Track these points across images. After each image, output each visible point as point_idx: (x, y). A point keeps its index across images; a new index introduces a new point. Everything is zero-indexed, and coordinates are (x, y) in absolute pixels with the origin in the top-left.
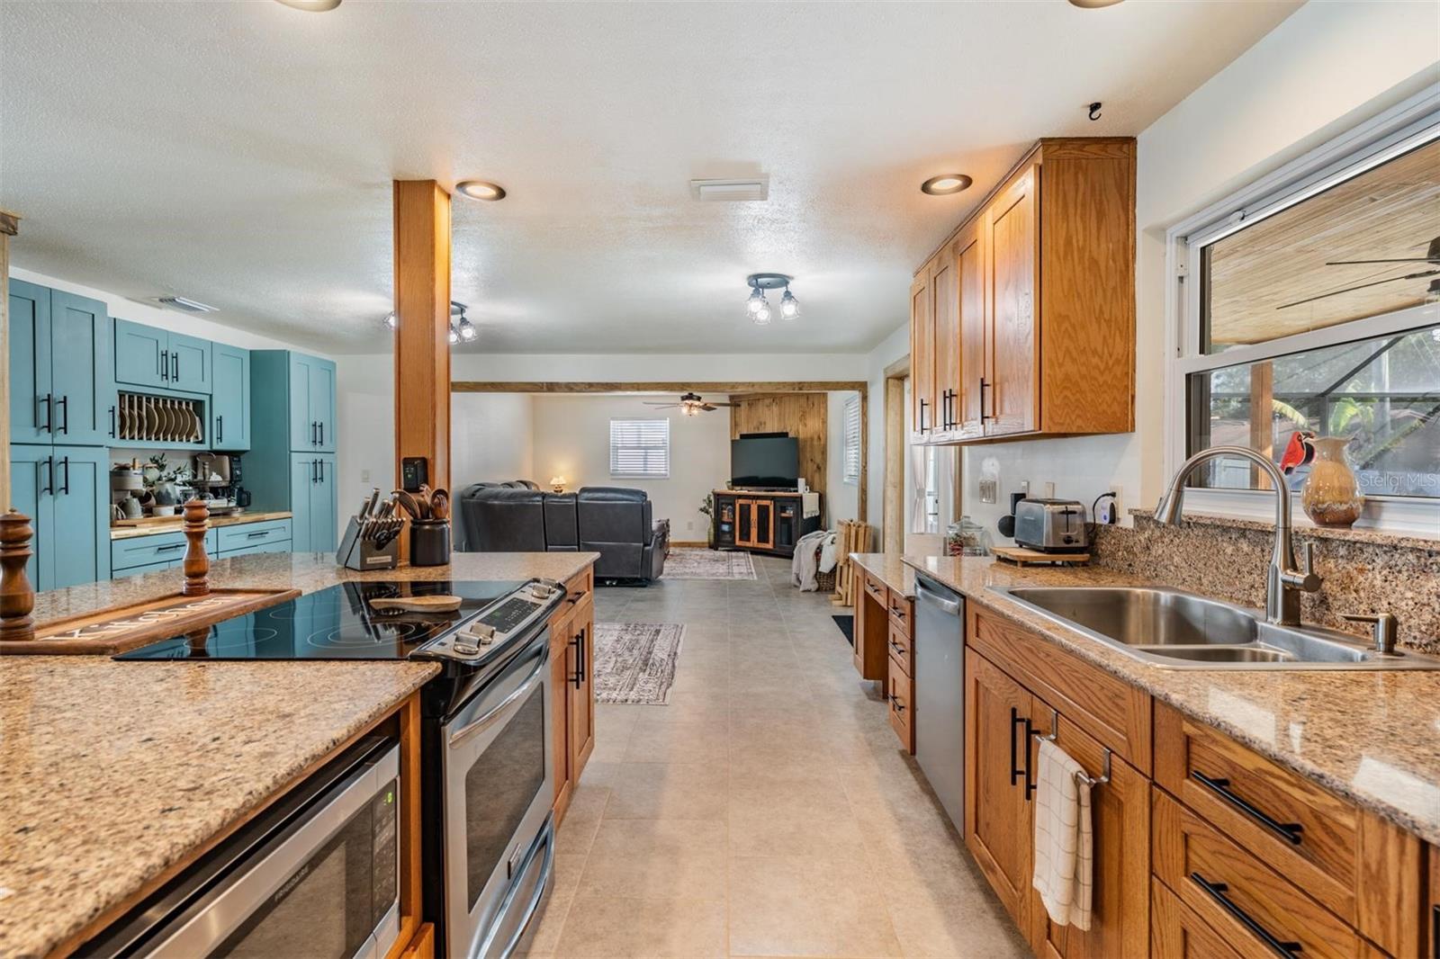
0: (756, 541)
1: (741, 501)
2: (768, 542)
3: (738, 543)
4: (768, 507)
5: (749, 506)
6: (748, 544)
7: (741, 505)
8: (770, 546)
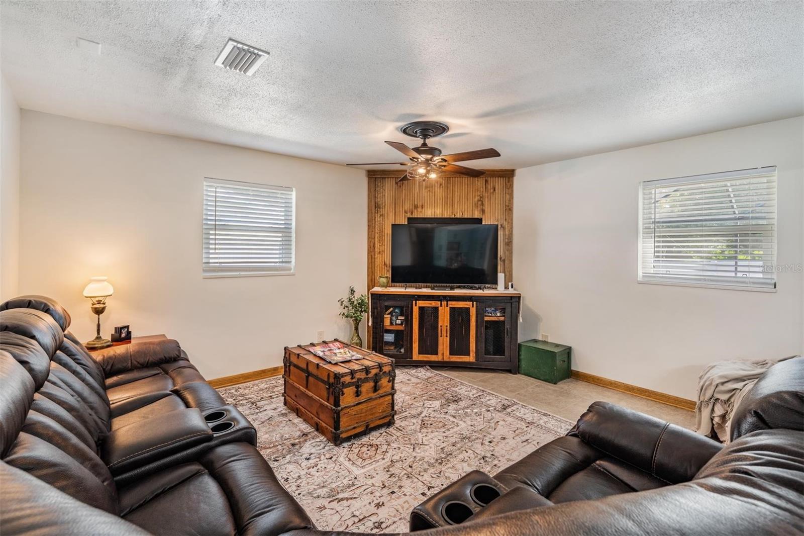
0: (447, 352)
1: (421, 303)
2: (468, 354)
3: (416, 356)
4: (468, 310)
5: (436, 309)
6: (433, 358)
7: (421, 309)
8: (471, 358)
